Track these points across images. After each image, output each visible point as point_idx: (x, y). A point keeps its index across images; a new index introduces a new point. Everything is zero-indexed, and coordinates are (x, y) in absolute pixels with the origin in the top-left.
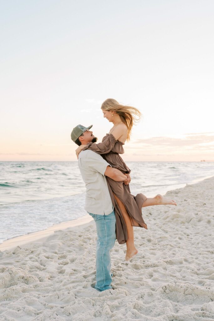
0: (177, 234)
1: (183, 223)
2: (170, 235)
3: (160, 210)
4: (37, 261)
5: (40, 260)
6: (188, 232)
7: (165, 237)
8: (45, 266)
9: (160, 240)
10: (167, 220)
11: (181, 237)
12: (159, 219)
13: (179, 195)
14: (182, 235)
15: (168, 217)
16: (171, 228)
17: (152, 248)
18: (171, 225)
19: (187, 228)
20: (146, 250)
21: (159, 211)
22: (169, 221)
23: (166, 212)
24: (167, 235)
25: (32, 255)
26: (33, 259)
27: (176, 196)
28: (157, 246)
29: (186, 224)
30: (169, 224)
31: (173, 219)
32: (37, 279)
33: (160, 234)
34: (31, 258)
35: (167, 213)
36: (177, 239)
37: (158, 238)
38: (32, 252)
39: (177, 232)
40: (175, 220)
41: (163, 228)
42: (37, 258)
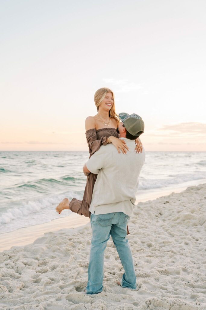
0: (185, 238)
1: (195, 225)
2: (176, 240)
3: (172, 209)
4: (13, 268)
5: (16, 266)
6: (198, 236)
7: (169, 242)
8: (20, 274)
9: (163, 245)
10: (177, 221)
11: (187, 241)
12: (169, 220)
13: (199, 192)
14: (190, 240)
15: (178, 218)
16: (179, 231)
17: (150, 254)
18: (180, 227)
19: (199, 232)
20: (143, 257)
21: (171, 211)
22: (179, 223)
23: (179, 212)
24: (172, 240)
25: (9, 261)
26: (8, 266)
27: (196, 193)
28: (157, 253)
29: (199, 226)
30: (178, 226)
31: (184, 221)
32: (6, 289)
33: (164, 238)
34: (7, 264)
35: (180, 214)
36: (183, 244)
37: (161, 243)
38: (10, 257)
39: (185, 236)
40: (187, 221)
41: (169, 231)
42: (13, 264)
